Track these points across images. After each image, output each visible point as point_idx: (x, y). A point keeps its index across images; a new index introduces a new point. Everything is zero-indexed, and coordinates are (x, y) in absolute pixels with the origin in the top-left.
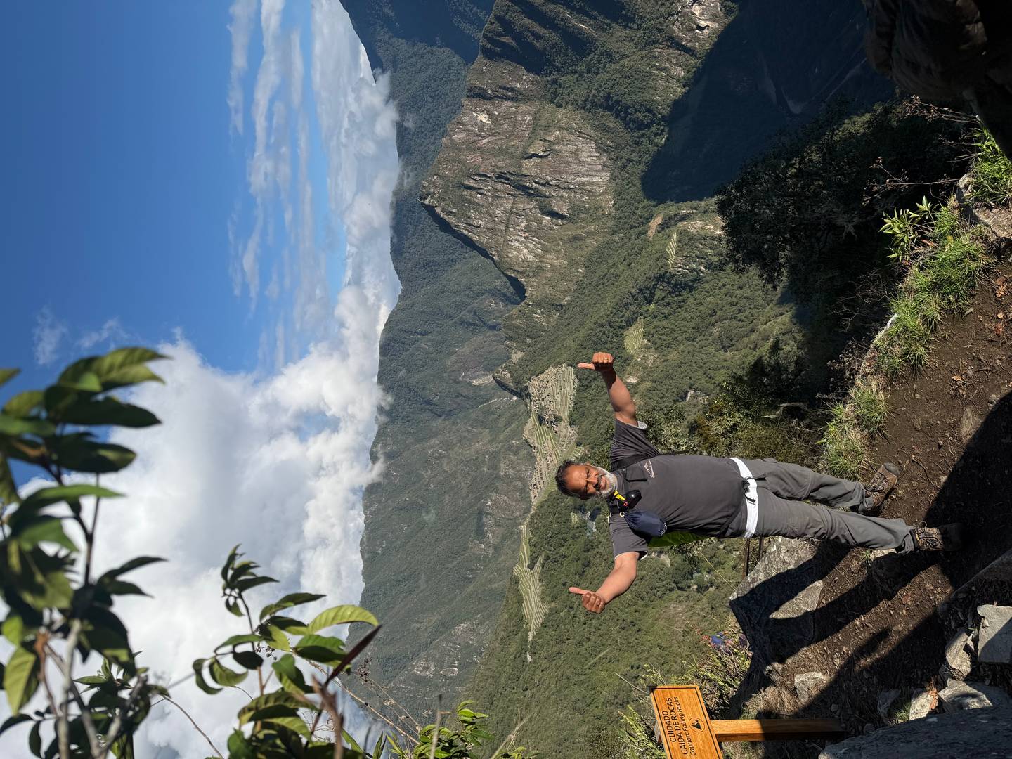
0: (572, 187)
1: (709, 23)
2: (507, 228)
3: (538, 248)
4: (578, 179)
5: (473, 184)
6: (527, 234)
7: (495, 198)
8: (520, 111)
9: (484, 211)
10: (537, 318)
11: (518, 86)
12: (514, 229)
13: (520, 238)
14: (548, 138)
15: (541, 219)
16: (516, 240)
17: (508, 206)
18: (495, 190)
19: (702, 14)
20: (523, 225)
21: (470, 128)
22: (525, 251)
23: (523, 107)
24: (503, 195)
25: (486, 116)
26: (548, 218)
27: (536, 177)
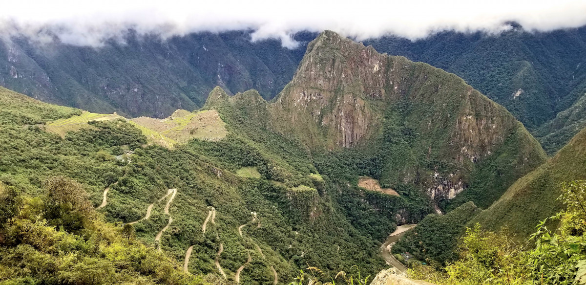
0: (339, 126)
1: (433, 195)
2: (312, 88)
3: (301, 108)
4: (343, 129)
5: (336, 64)
6: (309, 101)
7: (329, 79)
8: (381, 90)
9: (321, 73)
10: (258, 112)
11: (396, 88)
12: (312, 93)
13: (306, 97)
14: (366, 108)
15: (318, 108)
16: (305, 94)
18: (334, 79)
19: (438, 190)
20: (315, 98)
21: (370, 60)
22: (299, 101)
23: (383, 91)
24: (331, 84)
25: (378, 70)
26: (319, 113)
27: (343, 104)
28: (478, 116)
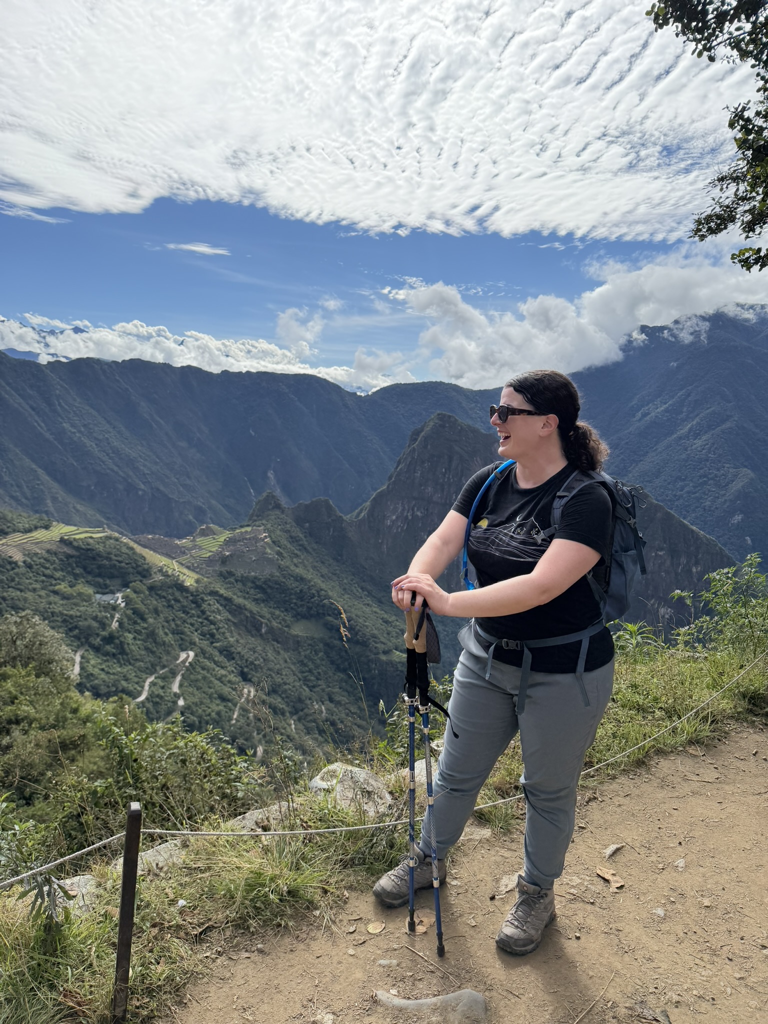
2: (415, 498)
3: (397, 529)
5: (453, 463)
6: (410, 518)
7: (442, 486)
9: (430, 476)
10: (329, 531)
12: (414, 506)
13: (406, 512)
15: (425, 530)
16: (404, 507)
17: (435, 498)
18: (450, 485)
20: (419, 514)
22: (394, 517)
24: (445, 493)
28: (674, 553)
